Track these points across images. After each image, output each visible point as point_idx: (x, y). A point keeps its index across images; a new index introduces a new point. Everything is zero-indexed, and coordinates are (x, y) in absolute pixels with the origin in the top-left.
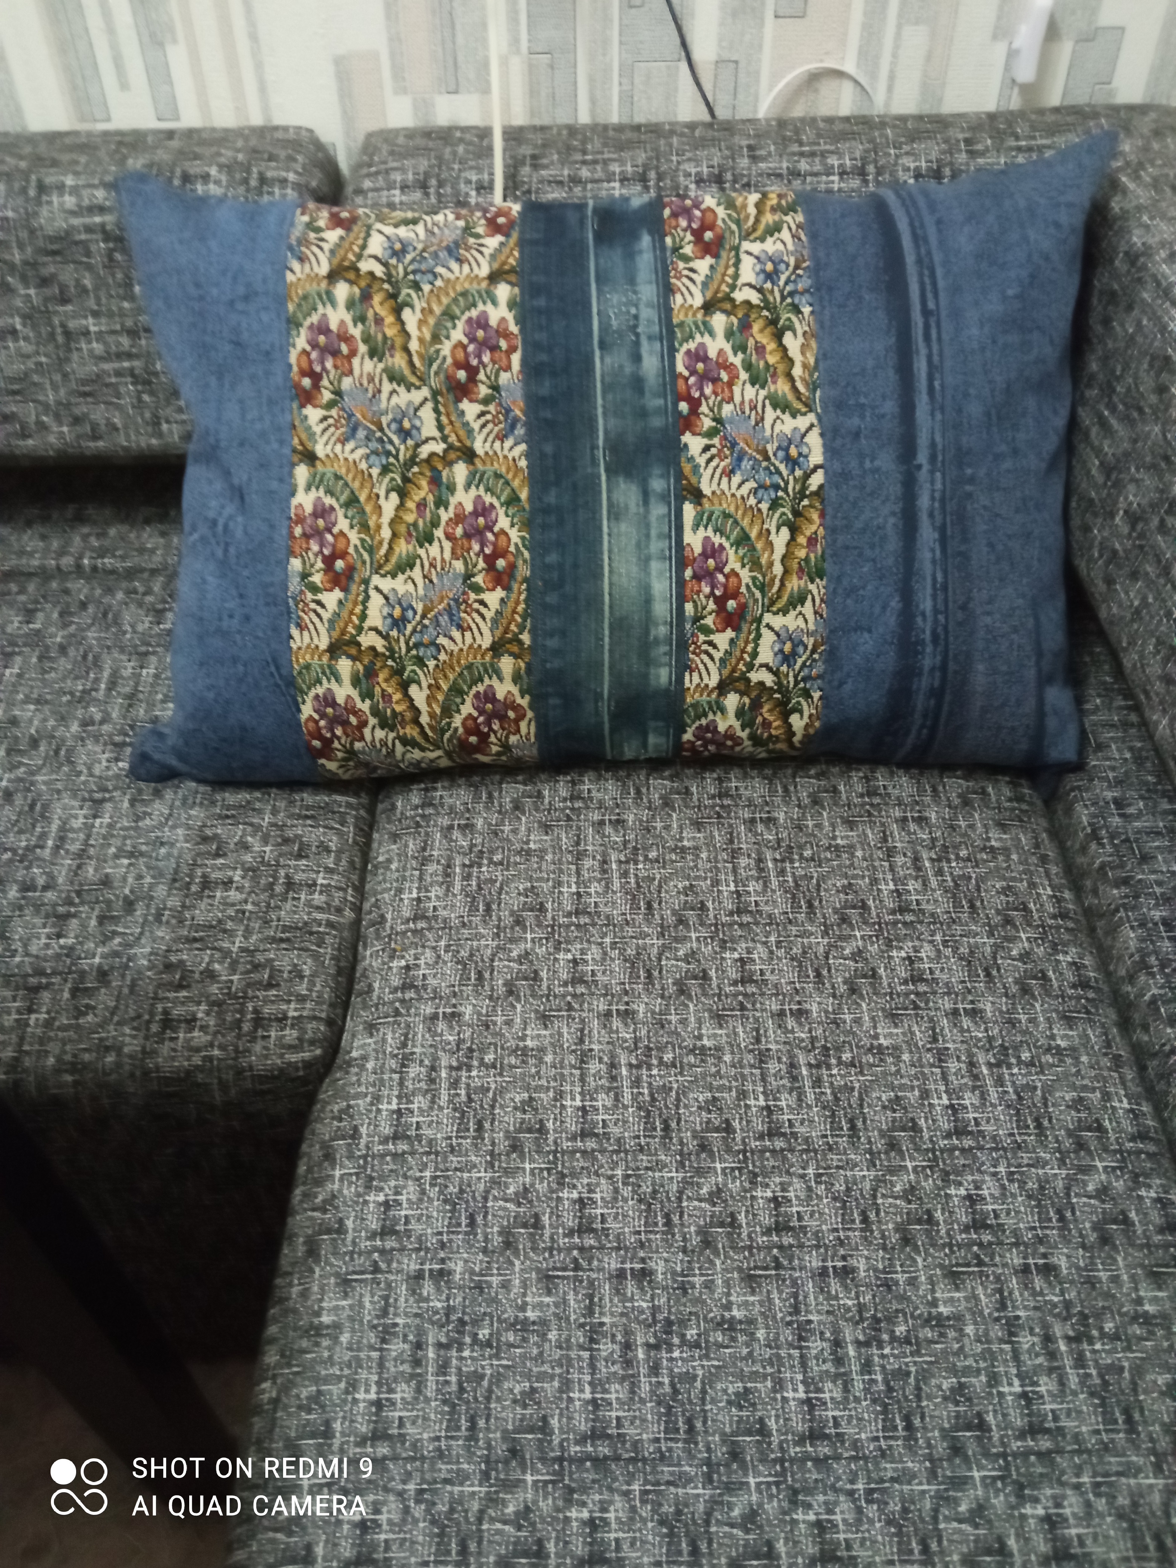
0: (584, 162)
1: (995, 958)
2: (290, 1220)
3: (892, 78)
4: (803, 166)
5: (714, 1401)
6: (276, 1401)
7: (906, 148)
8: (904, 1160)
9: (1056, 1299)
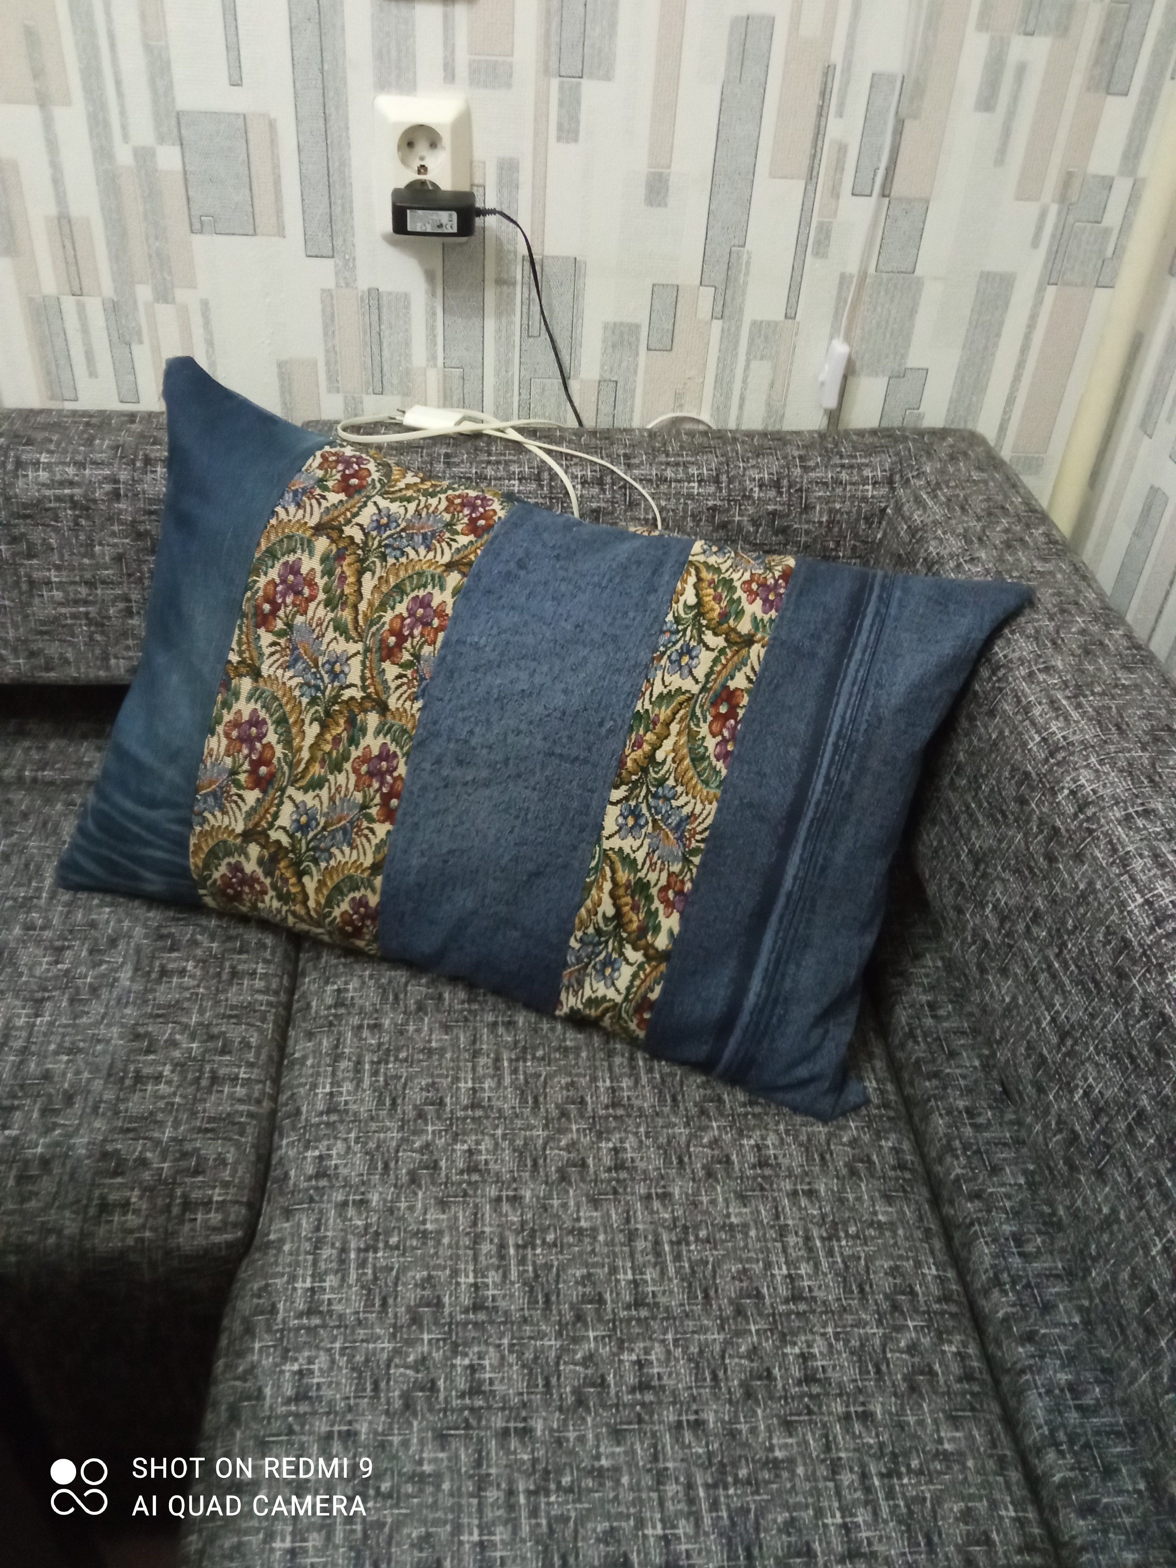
0: (489, 462)
1: (828, 1145)
2: (213, 1390)
3: (742, 399)
4: (669, 473)
5: (584, 1539)
6: (201, 1553)
7: (752, 462)
8: (748, 1323)
9: (871, 1441)
